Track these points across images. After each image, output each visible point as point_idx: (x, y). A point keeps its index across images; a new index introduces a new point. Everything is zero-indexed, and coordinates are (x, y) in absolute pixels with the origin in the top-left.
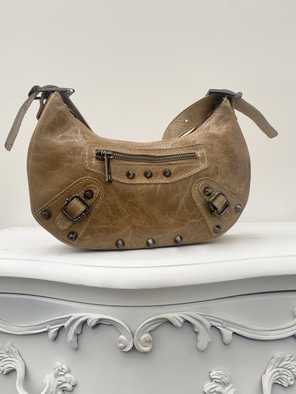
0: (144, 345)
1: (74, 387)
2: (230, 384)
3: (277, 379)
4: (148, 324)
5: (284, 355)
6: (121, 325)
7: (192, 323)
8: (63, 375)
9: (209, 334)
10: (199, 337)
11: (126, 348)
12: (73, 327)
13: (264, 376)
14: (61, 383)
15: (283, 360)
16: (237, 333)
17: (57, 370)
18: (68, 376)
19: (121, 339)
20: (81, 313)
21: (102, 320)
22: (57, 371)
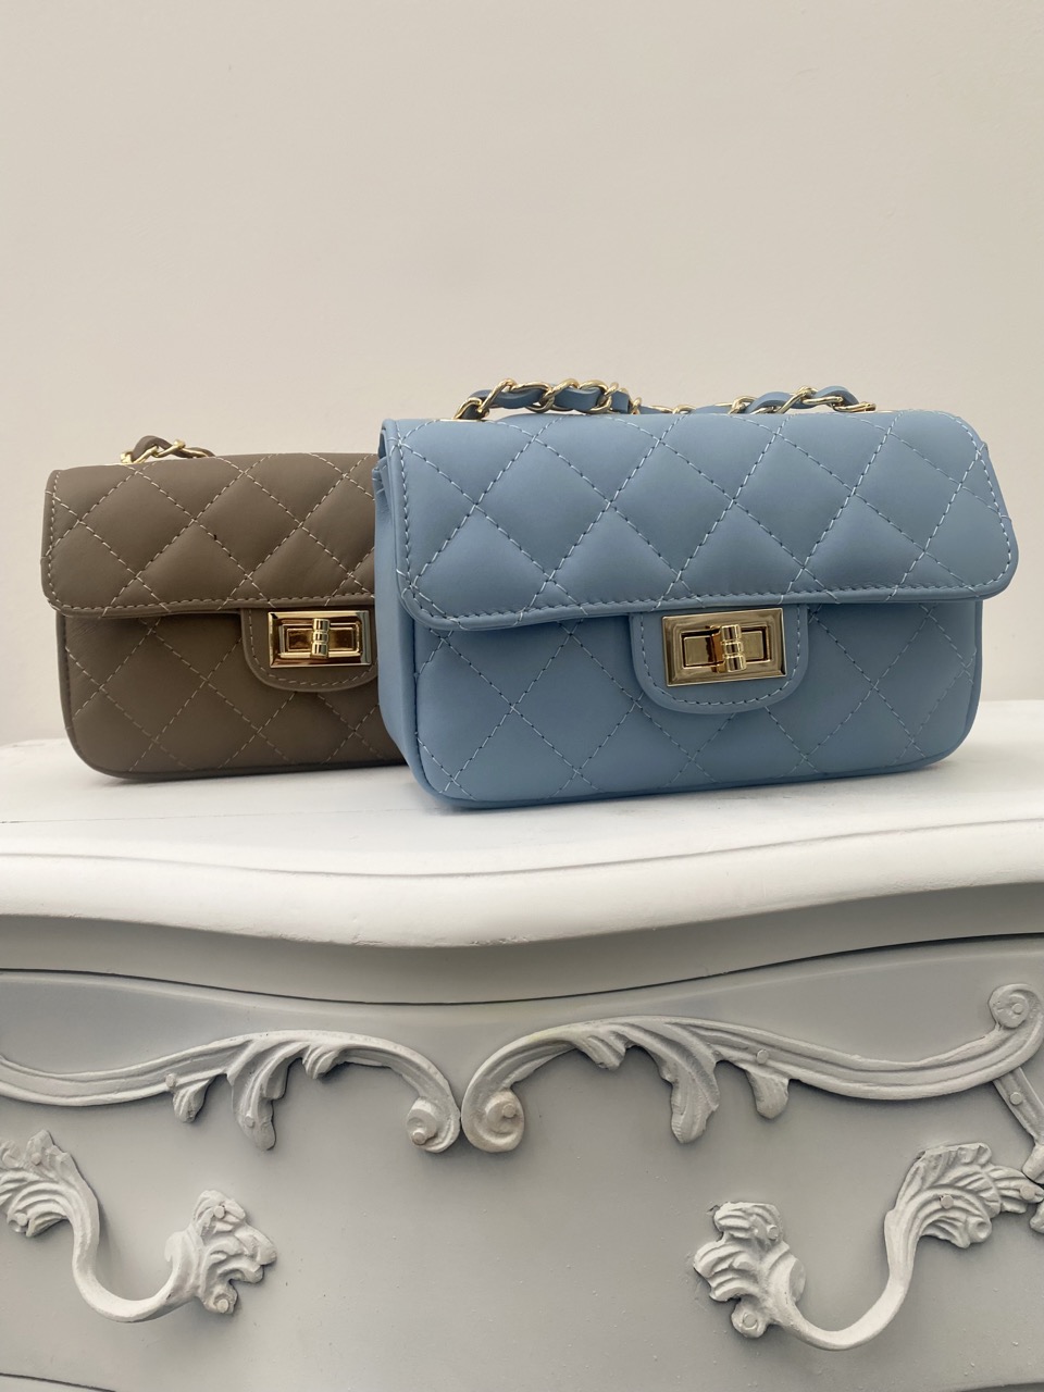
0: (497, 1130)
1: (267, 1269)
2: (779, 1242)
3: (933, 1224)
4: (510, 1061)
5: (957, 1147)
6: (418, 1068)
7: (654, 1054)
8: (230, 1231)
9: (710, 1086)
10: (678, 1098)
11: (437, 1141)
12: (257, 1078)
13: (890, 1215)
14: (222, 1257)
15: (953, 1162)
16: (804, 1080)
17: (206, 1218)
18: (242, 1234)
19: (419, 1111)
20: (280, 1032)
21: (353, 1053)
22: (208, 1220)
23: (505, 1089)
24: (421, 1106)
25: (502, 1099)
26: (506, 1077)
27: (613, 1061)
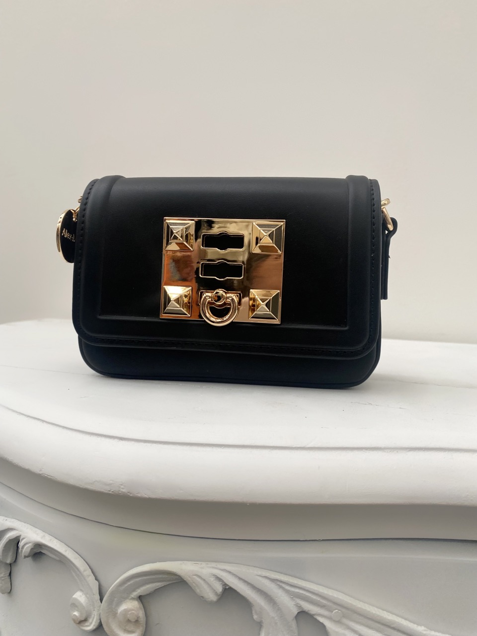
0: (124, 627)
4: (137, 580)
7: (246, 598)
11: (86, 624)
19: (77, 599)
21: (44, 547)
23: (133, 599)
24: (79, 596)
25: (130, 606)
26: (134, 590)
27: (213, 597)
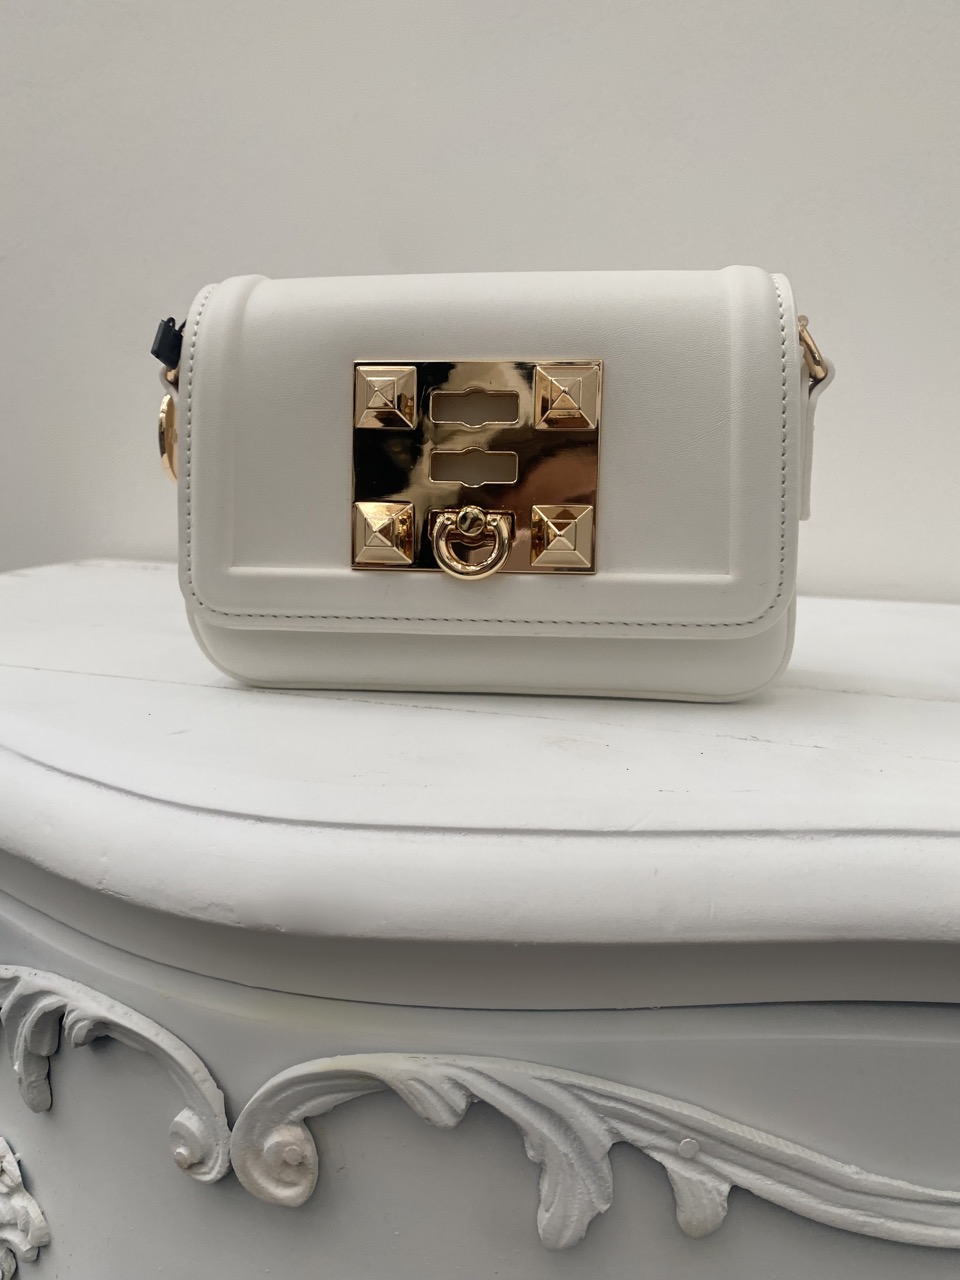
0: (277, 1176)
1: (41, 1251)
4: (299, 1088)
6: (183, 1069)
7: (512, 1120)
8: (7, 1194)
9: (600, 1178)
10: (545, 1187)
12: (24, 1025)
18: (20, 1201)
19: (183, 1124)
20: (48, 975)
21: (113, 1027)
23: (292, 1123)
24: (187, 1119)
25: (285, 1136)
26: (294, 1108)
27: (448, 1120)
